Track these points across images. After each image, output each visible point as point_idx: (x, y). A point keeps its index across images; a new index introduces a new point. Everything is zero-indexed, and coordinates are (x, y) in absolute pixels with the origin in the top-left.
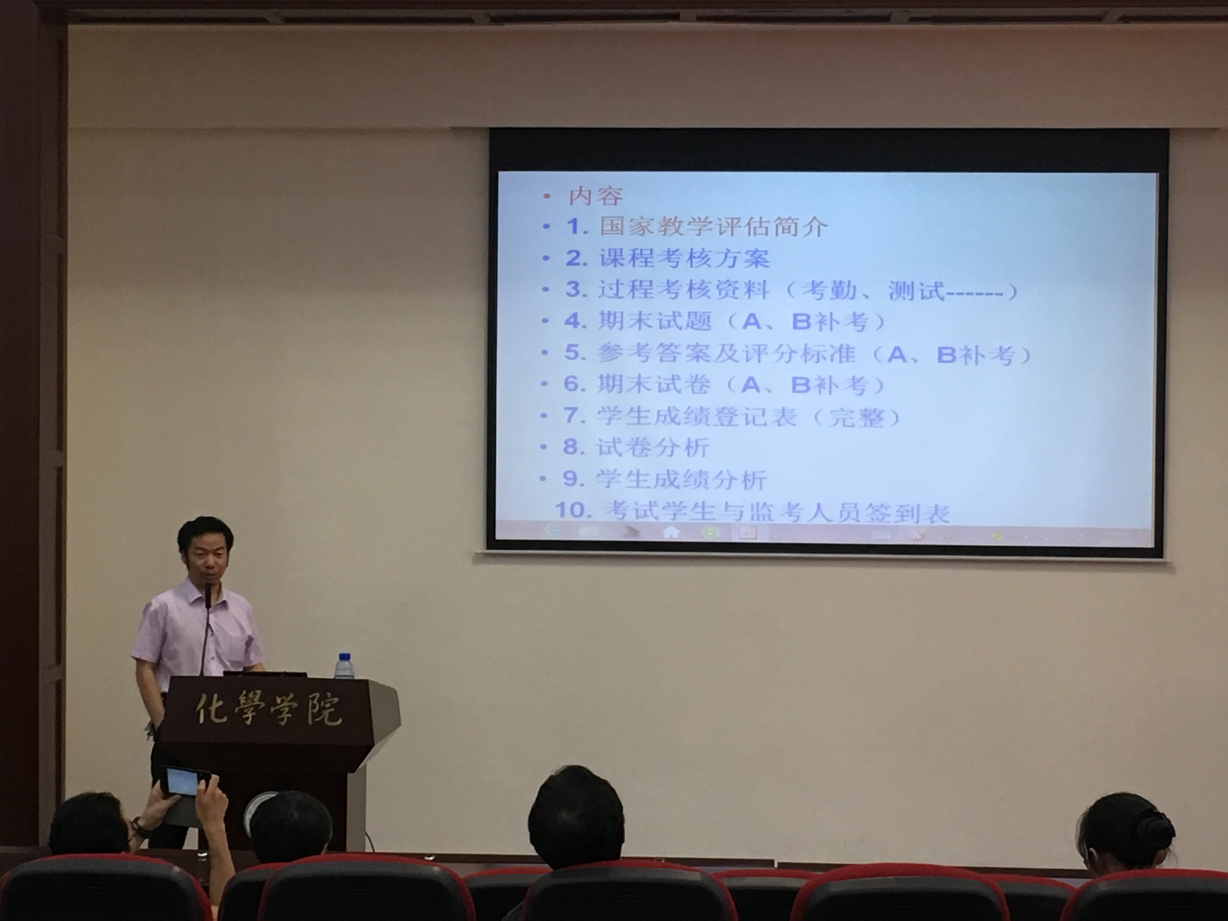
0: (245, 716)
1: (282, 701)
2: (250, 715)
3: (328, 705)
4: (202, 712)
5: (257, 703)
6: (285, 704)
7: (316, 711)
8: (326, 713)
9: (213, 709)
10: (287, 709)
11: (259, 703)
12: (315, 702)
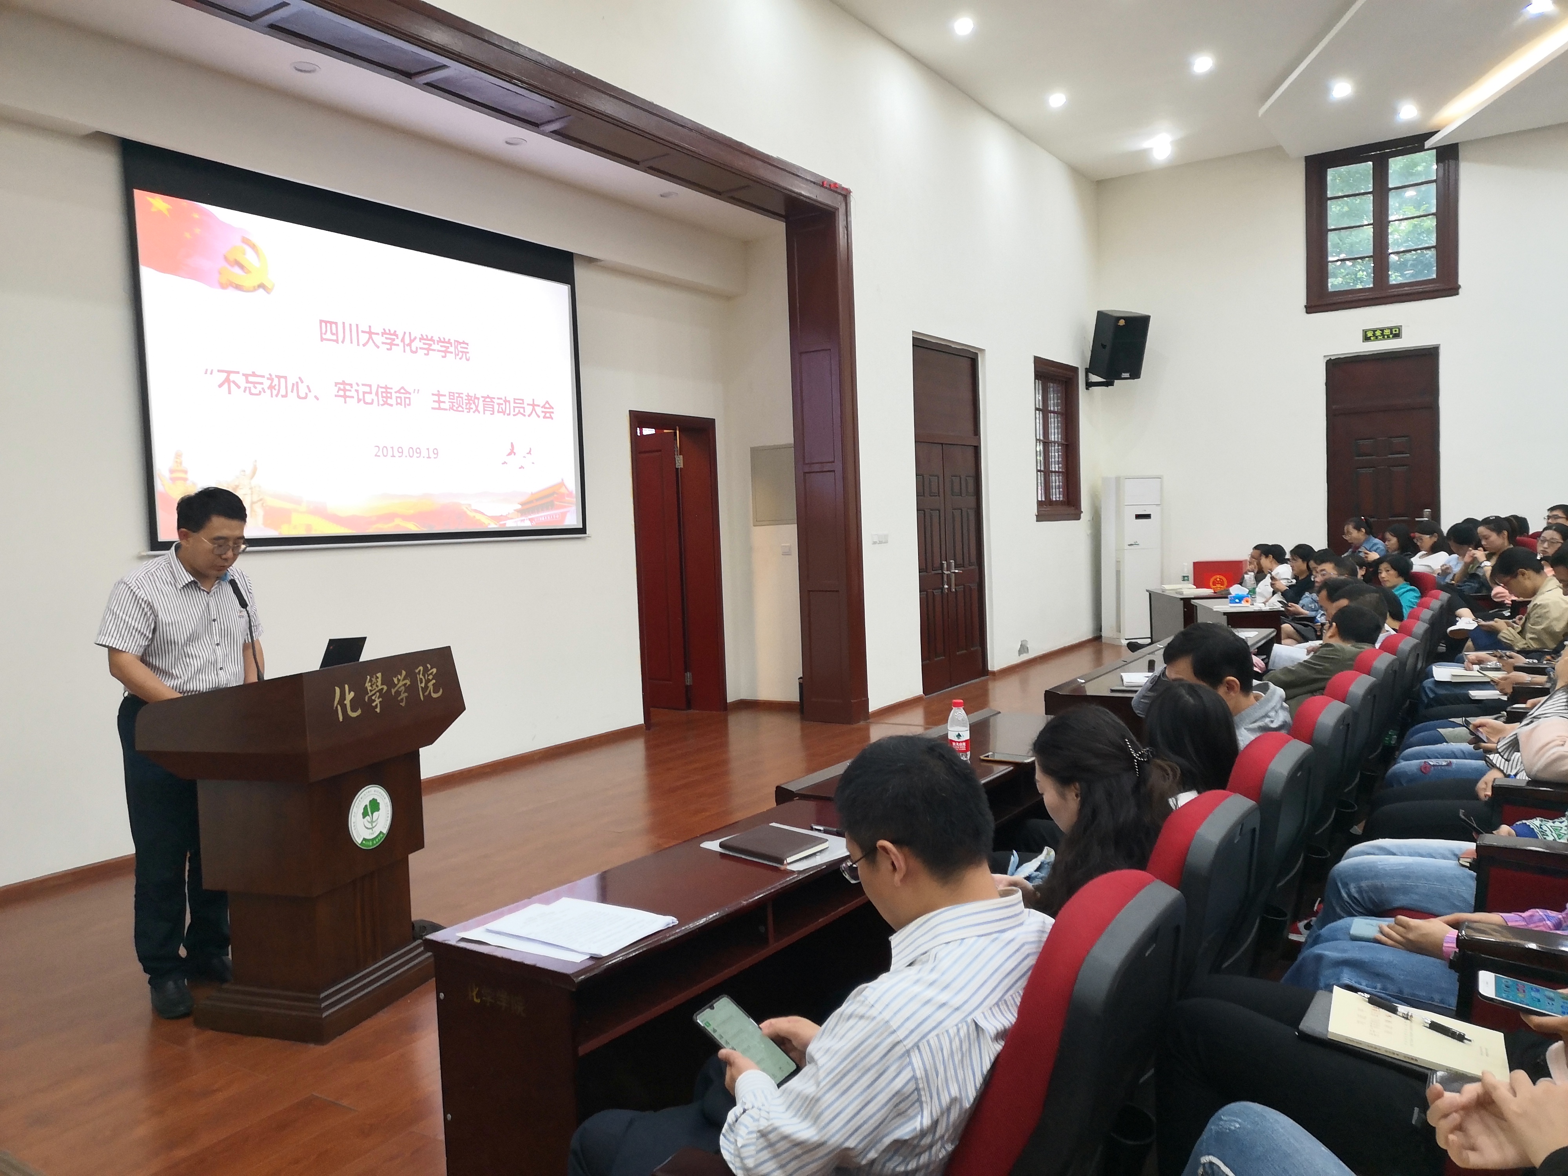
0: (374, 704)
1: (399, 680)
2: (377, 701)
3: (431, 677)
4: (339, 707)
5: (380, 687)
6: (401, 683)
7: (423, 685)
8: (430, 684)
9: (347, 702)
10: (403, 688)
11: (382, 687)
12: (421, 676)
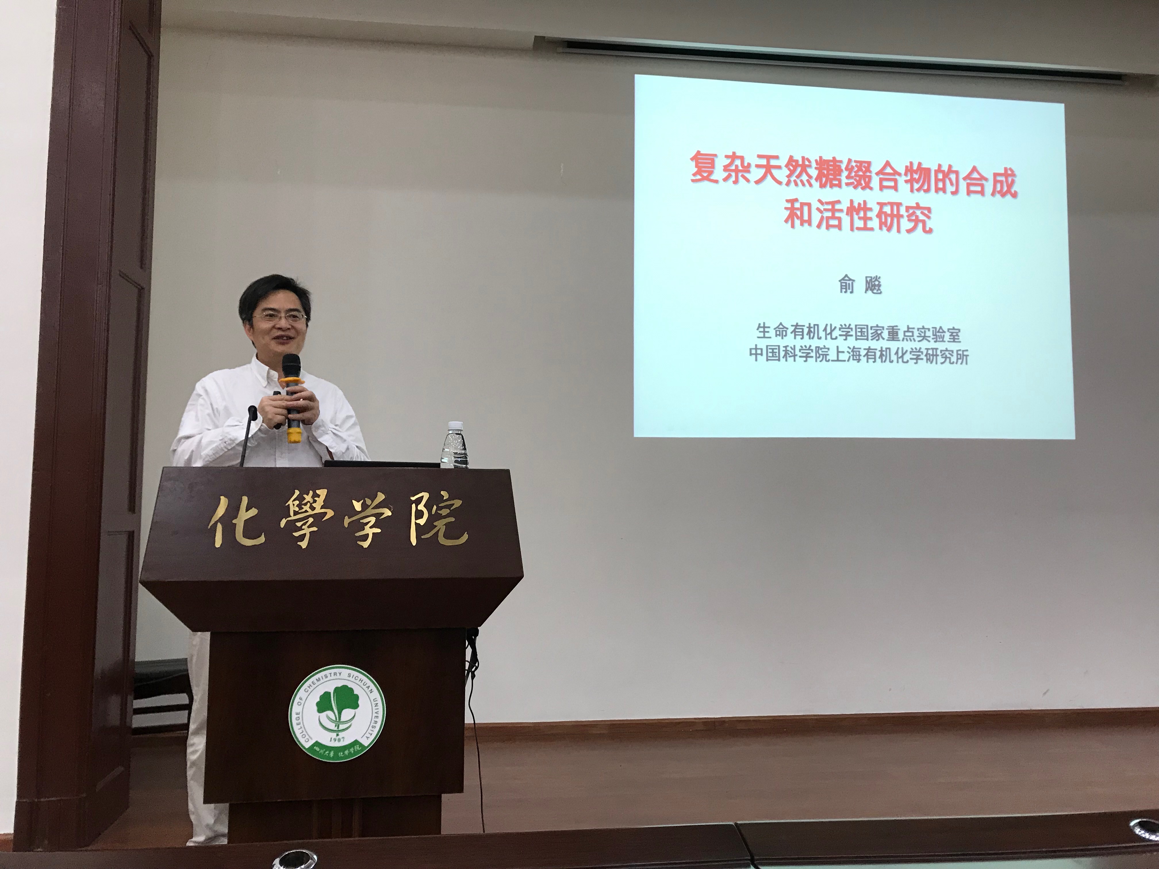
0: (296, 534)
1: (365, 507)
2: (306, 531)
3: (444, 512)
4: (219, 527)
5: (318, 510)
6: (370, 511)
7: (422, 522)
8: (441, 525)
9: (240, 523)
